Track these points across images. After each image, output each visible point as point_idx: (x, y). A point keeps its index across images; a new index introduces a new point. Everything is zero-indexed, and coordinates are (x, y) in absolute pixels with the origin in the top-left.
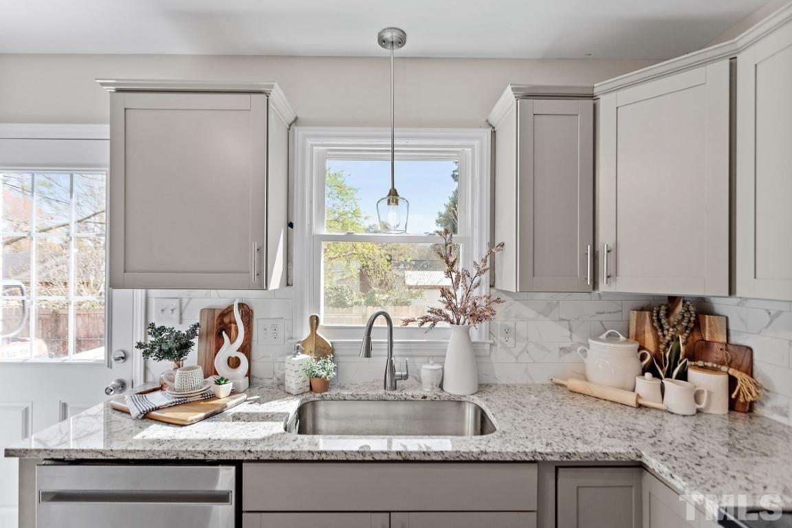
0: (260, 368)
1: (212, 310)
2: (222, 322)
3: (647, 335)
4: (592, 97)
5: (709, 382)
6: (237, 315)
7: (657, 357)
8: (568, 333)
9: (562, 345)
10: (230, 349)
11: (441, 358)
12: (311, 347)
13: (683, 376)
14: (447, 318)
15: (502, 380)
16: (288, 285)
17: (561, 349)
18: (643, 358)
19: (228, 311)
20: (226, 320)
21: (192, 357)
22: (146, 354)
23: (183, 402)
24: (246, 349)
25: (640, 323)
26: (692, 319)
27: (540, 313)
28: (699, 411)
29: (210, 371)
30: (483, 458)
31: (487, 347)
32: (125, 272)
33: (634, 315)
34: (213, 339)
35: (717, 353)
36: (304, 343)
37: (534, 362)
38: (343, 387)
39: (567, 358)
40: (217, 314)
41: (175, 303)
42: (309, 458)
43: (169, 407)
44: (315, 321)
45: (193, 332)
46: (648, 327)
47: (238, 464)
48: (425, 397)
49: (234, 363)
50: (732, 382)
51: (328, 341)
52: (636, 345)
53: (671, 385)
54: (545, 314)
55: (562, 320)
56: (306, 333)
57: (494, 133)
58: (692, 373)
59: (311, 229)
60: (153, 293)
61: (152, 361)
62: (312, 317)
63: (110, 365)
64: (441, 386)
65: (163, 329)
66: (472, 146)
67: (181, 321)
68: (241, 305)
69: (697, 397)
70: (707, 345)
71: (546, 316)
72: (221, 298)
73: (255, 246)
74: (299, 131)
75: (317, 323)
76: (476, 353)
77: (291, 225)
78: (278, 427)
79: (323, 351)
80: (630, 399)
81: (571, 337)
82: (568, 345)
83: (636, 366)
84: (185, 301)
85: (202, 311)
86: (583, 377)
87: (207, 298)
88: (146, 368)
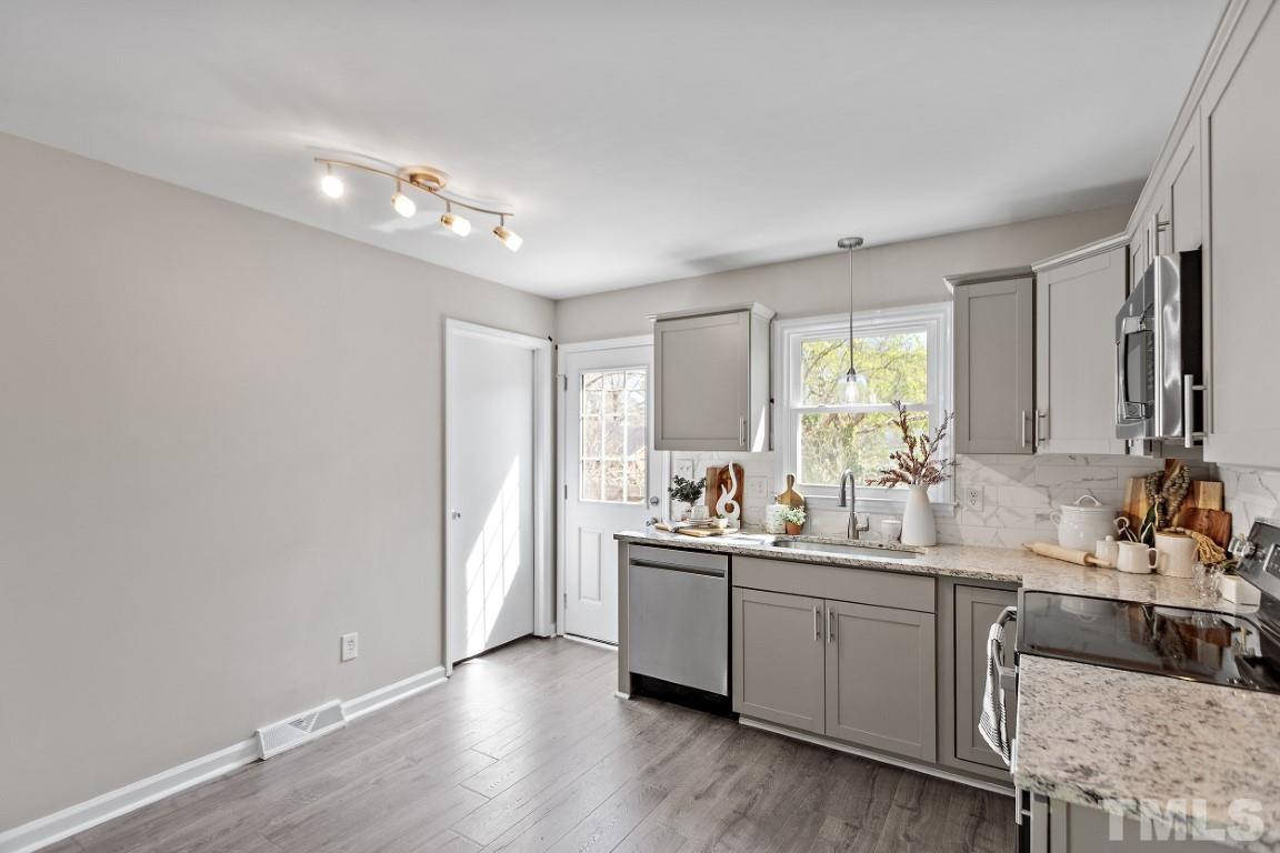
0: (749, 515)
1: (714, 469)
2: (721, 478)
3: (1141, 505)
4: (1031, 275)
5: (1171, 545)
6: (732, 473)
8: (1047, 500)
9: (1040, 512)
10: (727, 497)
11: (899, 516)
12: (788, 499)
14: (905, 480)
16: (770, 449)
17: (1038, 515)
19: (726, 470)
20: (724, 477)
21: (702, 500)
22: (673, 496)
23: (697, 526)
24: (739, 498)
26: (1184, 485)
27: (1012, 478)
28: (1154, 572)
29: (713, 513)
30: (888, 567)
31: (951, 508)
32: (662, 439)
33: (1130, 484)
34: (715, 490)
36: (782, 496)
37: (1005, 527)
38: (812, 534)
39: (1045, 524)
40: (718, 471)
41: (690, 462)
42: (771, 555)
43: (687, 528)
44: (791, 480)
45: (701, 484)
46: (1143, 496)
47: (730, 555)
48: (881, 546)
49: (730, 508)
51: (802, 497)
54: (1018, 479)
55: (1041, 486)
56: (785, 488)
58: (1161, 538)
59: (788, 403)
60: (677, 454)
61: (676, 501)
62: (788, 476)
63: (648, 507)
64: (899, 539)
65: (682, 479)
66: (938, 319)
67: (693, 477)
68: (735, 465)
70: (1194, 513)
71: (1019, 481)
72: (720, 459)
73: (741, 420)
74: (778, 325)
75: (793, 481)
76: (934, 513)
77: (772, 401)
78: (758, 543)
79: (796, 502)
80: (1081, 558)
81: (1050, 504)
82: (1044, 511)
84: (696, 460)
85: (708, 469)
86: (1056, 542)
87: (711, 458)
88: (671, 511)
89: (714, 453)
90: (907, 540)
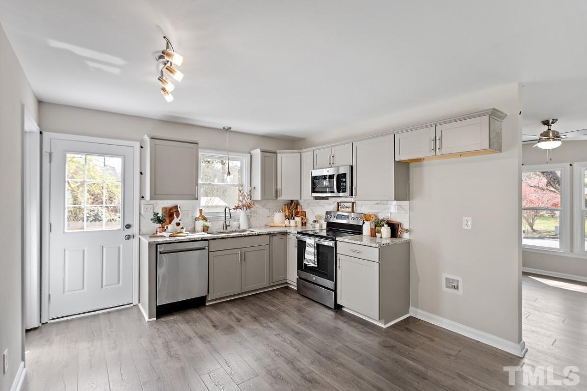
1: (166, 208)
3: (286, 211)
4: (276, 153)
5: (298, 219)
7: (289, 216)
8: (269, 212)
10: (177, 220)
13: (294, 219)
15: (253, 226)
18: (286, 216)
25: (285, 208)
26: (296, 206)
28: (296, 226)
32: (155, 194)
33: (284, 206)
34: (168, 218)
35: (300, 214)
36: (198, 218)
37: (261, 220)
39: (269, 218)
40: (168, 209)
41: (151, 206)
46: (287, 209)
47: (209, 240)
50: (302, 219)
51: (206, 216)
52: (284, 213)
53: (292, 221)
54: (263, 207)
57: (251, 155)
58: (296, 218)
62: (200, 210)
64: (239, 228)
68: (175, 206)
69: (296, 223)
70: (298, 212)
72: (169, 203)
75: (202, 211)
80: (284, 225)
82: (269, 215)
83: (285, 218)
84: (155, 205)
85: (162, 209)
86: (273, 223)
87: (163, 203)
88: (140, 230)
89: (165, 201)
90: (242, 227)
